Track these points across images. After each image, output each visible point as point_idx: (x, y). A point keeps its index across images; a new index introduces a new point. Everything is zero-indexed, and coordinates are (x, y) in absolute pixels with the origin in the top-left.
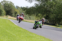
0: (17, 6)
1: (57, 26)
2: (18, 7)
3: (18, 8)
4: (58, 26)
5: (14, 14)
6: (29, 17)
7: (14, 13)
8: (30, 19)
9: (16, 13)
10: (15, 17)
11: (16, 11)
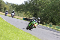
0: (6, 2)
1: (44, 25)
2: (8, 3)
5: (3, 10)
6: (18, 14)
8: (19, 16)
9: (5, 9)
10: (4, 12)
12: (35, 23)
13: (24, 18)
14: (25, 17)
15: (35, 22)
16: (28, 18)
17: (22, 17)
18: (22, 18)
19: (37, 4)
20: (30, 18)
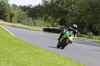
0: (13, 5)
2: (16, 6)
3: (16, 8)
4: (80, 36)
5: (8, 18)
6: (34, 22)
7: (9, 16)
8: (35, 26)
9: (12, 16)
11: (12, 12)
12: (70, 36)
13: (44, 29)
14: (46, 26)
15: (68, 35)
16: (51, 28)
17: (40, 26)
18: (41, 29)
19: (64, 4)
20: (54, 28)
